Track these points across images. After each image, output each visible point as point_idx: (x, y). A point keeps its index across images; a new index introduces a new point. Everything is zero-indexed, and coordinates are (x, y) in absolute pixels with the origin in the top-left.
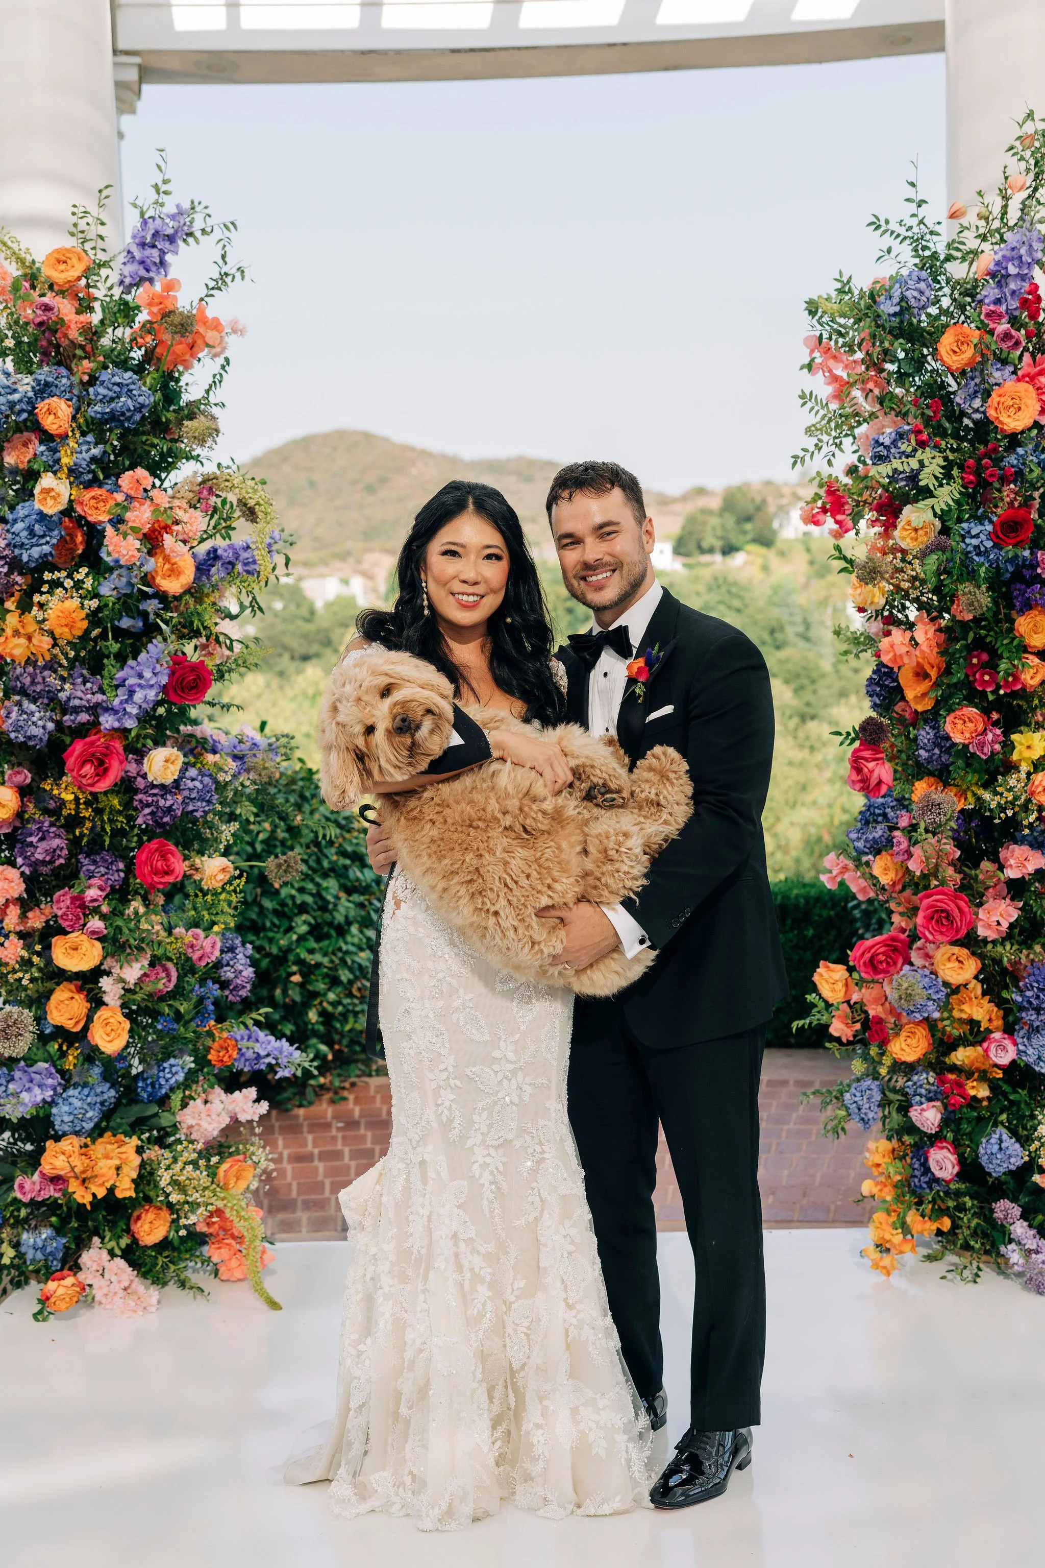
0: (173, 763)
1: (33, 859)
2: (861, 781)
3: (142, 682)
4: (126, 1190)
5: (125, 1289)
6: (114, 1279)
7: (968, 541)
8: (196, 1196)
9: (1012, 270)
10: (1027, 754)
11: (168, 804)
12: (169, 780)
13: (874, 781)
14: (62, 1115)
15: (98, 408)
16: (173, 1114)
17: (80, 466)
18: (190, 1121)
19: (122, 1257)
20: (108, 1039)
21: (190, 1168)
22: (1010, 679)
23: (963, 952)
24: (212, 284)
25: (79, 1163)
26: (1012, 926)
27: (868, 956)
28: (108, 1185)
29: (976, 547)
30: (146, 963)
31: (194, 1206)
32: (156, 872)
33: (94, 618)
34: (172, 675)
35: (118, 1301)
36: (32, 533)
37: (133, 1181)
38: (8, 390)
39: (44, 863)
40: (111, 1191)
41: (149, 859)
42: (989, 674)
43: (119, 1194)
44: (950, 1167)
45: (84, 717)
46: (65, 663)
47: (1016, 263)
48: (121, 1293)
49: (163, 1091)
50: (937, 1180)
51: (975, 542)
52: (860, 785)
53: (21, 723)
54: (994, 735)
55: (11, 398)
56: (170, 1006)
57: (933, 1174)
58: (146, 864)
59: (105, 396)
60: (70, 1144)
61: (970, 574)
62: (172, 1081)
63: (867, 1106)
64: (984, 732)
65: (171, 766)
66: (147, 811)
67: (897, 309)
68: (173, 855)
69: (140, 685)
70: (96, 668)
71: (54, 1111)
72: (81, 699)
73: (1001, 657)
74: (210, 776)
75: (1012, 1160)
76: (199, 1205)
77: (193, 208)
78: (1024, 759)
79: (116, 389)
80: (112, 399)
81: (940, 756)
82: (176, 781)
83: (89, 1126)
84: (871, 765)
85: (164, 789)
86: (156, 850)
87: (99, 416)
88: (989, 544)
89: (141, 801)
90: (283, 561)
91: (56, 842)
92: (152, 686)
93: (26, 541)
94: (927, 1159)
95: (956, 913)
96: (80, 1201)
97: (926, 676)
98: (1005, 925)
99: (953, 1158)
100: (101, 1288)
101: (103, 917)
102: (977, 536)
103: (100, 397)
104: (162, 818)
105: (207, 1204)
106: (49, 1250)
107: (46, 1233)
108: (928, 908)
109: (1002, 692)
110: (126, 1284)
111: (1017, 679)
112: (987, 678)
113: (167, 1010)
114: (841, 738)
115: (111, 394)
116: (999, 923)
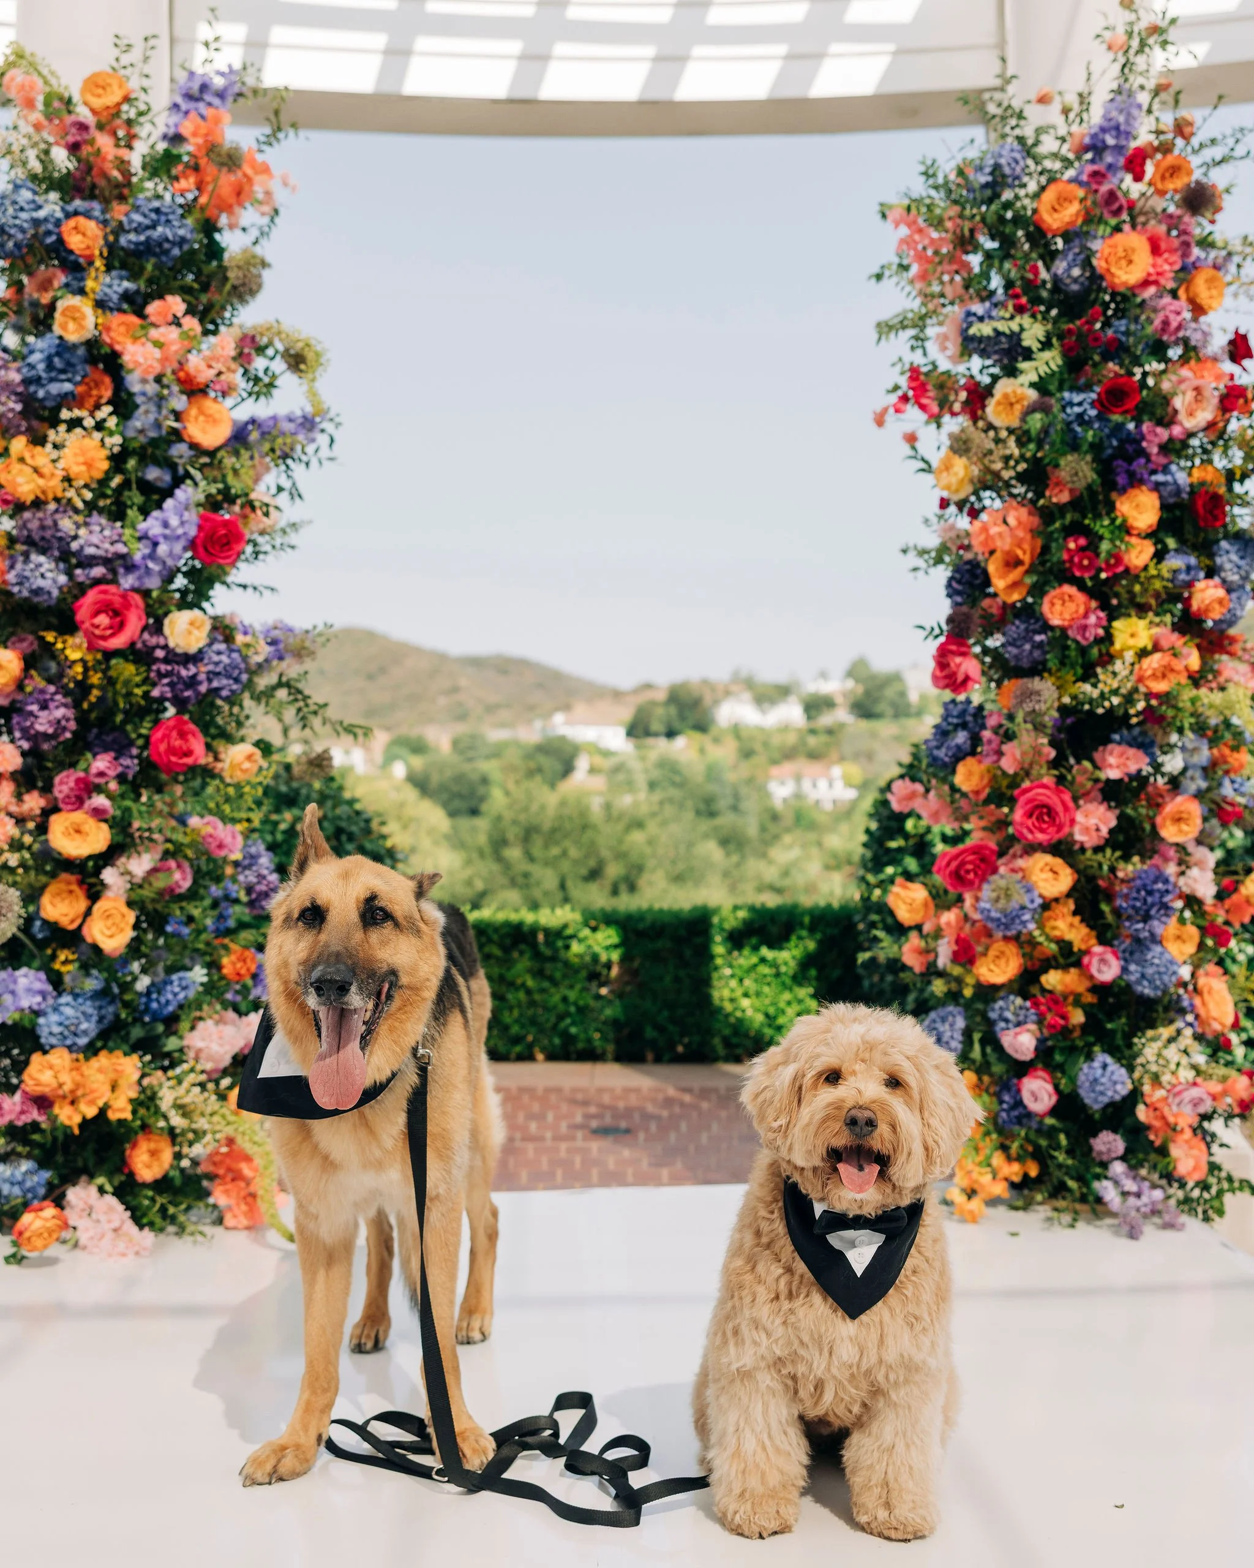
0: (198, 628)
1: (32, 732)
2: (946, 677)
3: (167, 532)
4: (121, 1110)
5: (115, 1230)
6: (103, 1218)
7: (1068, 410)
8: (202, 1123)
9: (1110, 141)
10: (1131, 642)
11: (191, 673)
12: (193, 649)
13: (960, 677)
14: (49, 1026)
15: (132, 237)
16: (181, 1038)
17: (110, 300)
18: (200, 1044)
19: (113, 1194)
20: (108, 933)
21: (198, 1089)
22: (1112, 561)
23: (1057, 862)
24: (263, 139)
25: (68, 1081)
26: (1111, 831)
27: (954, 864)
28: (101, 1103)
29: (1080, 416)
30: (158, 856)
31: (199, 1135)
32: (171, 750)
33: (117, 460)
34: (200, 528)
35: (106, 1242)
36: (50, 366)
37: (131, 1101)
38: (32, 206)
39: (46, 736)
40: (103, 1112)
41: (166, 736)
42: (1089, 559)
43: (113, 1116)
44: (1046, 1098)
45: (98, 571)
46: (80, 505)
47: (1114, 133)
48: (110, 1235)
49: (171, 1008)
50: (1029, 1115)
51: (1077, 410)
52: (946, 681)
53: (27, 574)
54: (1098, 618)
55: (35, 215)
56: (182, 909)
57: (1025, 1107)
58: (162, 740)
59: (140, 224)
60: (60, 1058)
61: (1073, 445)
62: (181, 996)
63: (948, 1034)
64: (1086, 616)
65: (196, 632)
66: (166, 681)
67: (990, 179)
68: (194, 735)
69: (165, 537)
70: (118, 514)
71: (41, 1021)
72: (97, 547)
73: (1101, 538)
74: (239, 651)
75: (1119, 1087)
76: (205, 1133)
77: (245, 68)
78: (1130, 648)
79: (153, 216)
80: (148, 228)
81: (1031, 652)
82: (200, 651)
83: (83, 1041)
84: (958, 660)
85: (188, 659)
86: (174, 728)
87: (132, 247)
88: (1093, 413)
89: (158, 671)
90: (327, 440)
91: (60, 713)
92: (178, 538)
93: (44, 375)
94: (1019, 1091)
95: (1060, 809)
96: (67, 1122)
97: (1018, 562)
98: (1104, 831)
99: (1050, 1088)
100: (87, 1230)
101: (110, 797)
102: (1080, 404)
103: (134, 225)
104: (182, 691)
105: (214, 1132)
106: (28, 1184)
107: (25, 1166)
108: (1027, 803)
109: (1103, 575)
110: (116, 1224)
111: (1119, 559)
112: (1086, 562)
113: (178, 912)
114: (925, 633)
115: (147, 222)
116: (1098, 830)
